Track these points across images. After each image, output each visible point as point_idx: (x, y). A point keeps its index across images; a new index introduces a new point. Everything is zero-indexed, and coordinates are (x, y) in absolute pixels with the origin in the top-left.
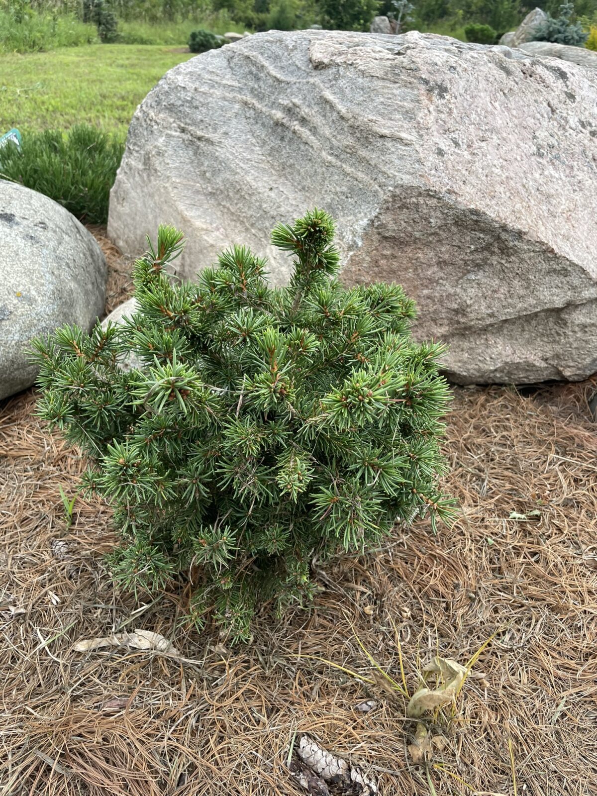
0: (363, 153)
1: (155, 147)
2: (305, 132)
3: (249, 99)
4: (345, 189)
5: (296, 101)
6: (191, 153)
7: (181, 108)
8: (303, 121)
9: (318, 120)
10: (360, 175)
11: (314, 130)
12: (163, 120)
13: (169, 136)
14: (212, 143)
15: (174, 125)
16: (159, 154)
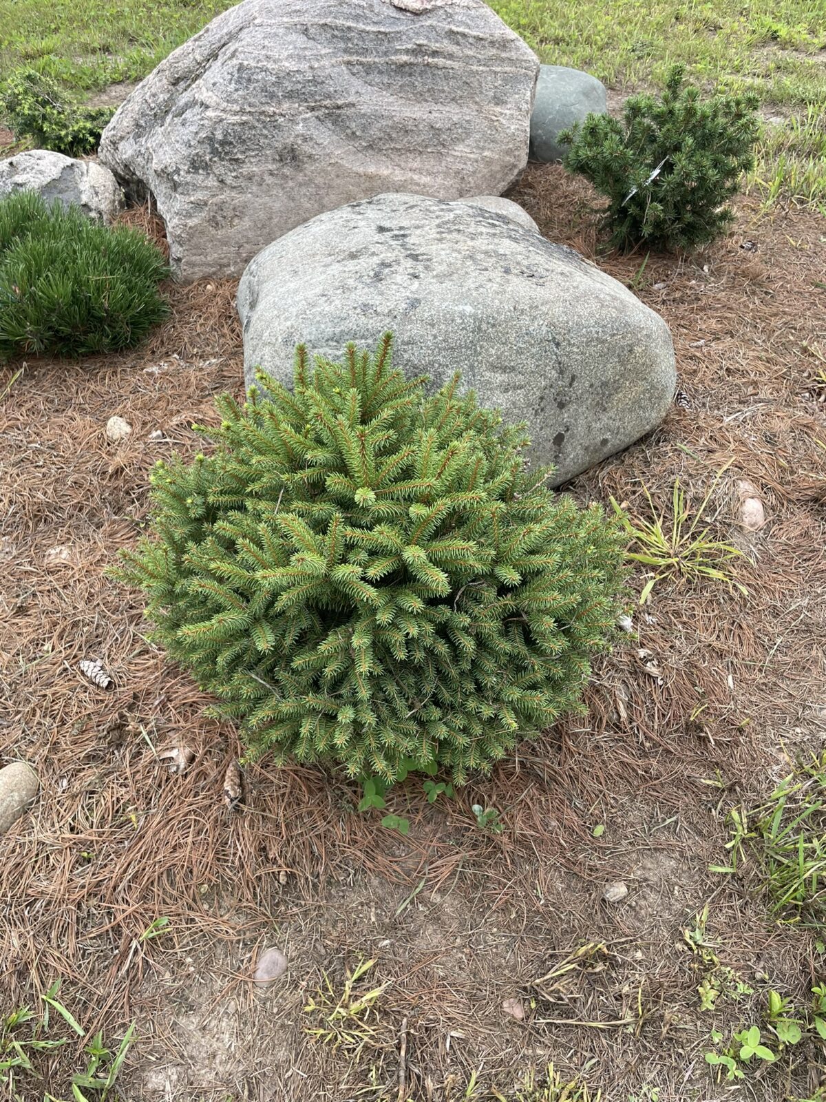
0: (504, 55)
1: (297, 136)
2: (440, 61)
3: (346, 58)
4: (500, 82)
5: (420, 42)
6: (330, 125)
7: (303, 90)
8: (435, 54)
9: (453, 48)
10: (508, 69)
11: (451, 56)
12: (290, 109)
13: (305, 120)
14: (354, 105)
15: (301, 108)
16: (305, 140)
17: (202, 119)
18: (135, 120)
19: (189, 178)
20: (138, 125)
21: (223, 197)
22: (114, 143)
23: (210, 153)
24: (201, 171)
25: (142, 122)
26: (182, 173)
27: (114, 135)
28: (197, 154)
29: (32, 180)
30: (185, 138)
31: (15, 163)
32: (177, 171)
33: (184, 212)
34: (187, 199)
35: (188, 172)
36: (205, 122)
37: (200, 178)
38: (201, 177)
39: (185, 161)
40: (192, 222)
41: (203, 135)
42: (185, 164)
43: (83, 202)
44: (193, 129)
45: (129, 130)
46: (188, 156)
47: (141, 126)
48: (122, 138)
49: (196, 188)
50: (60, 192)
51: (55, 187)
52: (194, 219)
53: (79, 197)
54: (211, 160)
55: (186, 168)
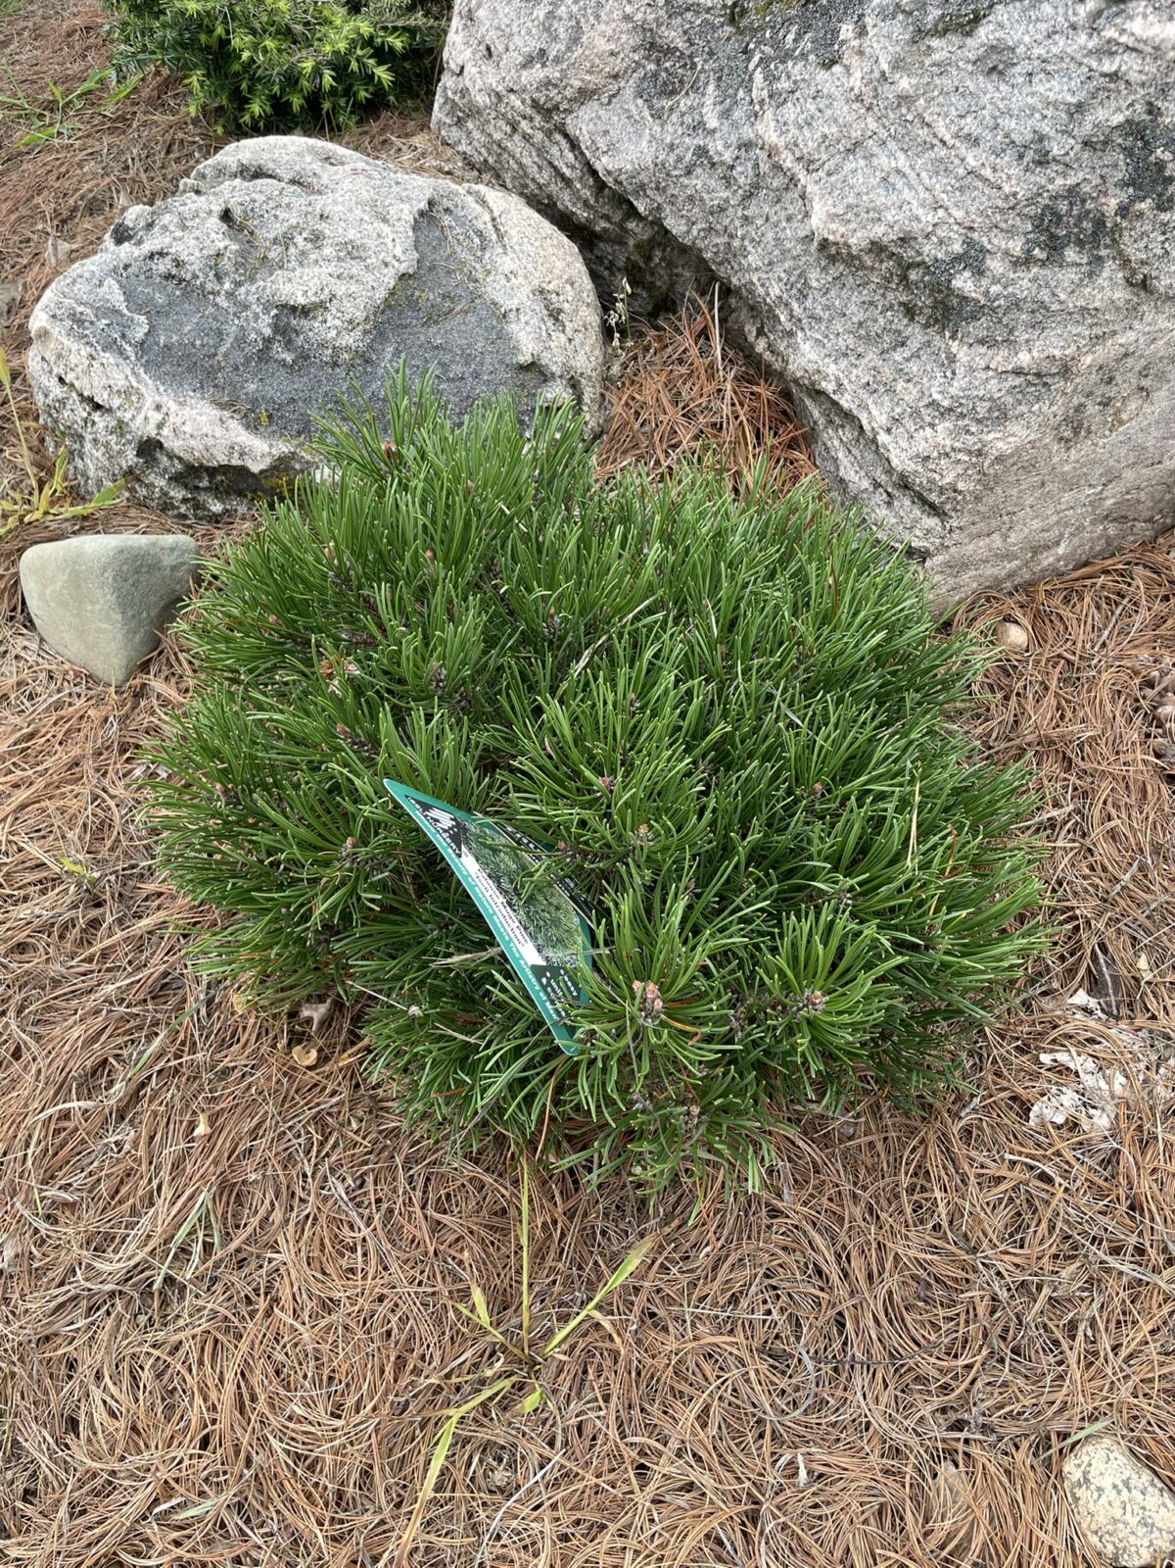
17: (1108, 50)
18: (643, 28)
19: (1024, 283)
20: (654, 48)
21: (1131, 336)
22: (546, 111)
23: (1123, 184)
24: (1071, 254)
25: (673, 36)
26: (995, 265)
27: (548, 83)
28: (1072, 192)
29: (341, 289)
30: (1022, 132)
31: (237, 213)
32: (973, 258)
33: (982, 409)
34: (999, 358)
35: (1025, 261)
36: (1130, 64)
37: (1064, 279)
38: (1070, 275)
39: (1013, 219)
40: (999, 442)
41: (1111, 115)
42: (1010, 232)
43: (524, 358)
44: (1062, 90)
45: (618, 65)
46: (1031, 201)
47: (669, 51)
48: (585, 95)
49: (1041, 315)
50: (431, 320)
51: (413, 304)
52: (1014, 427)
53: (502, 336)
54: (1123, 211)
55: (1016, 246)
